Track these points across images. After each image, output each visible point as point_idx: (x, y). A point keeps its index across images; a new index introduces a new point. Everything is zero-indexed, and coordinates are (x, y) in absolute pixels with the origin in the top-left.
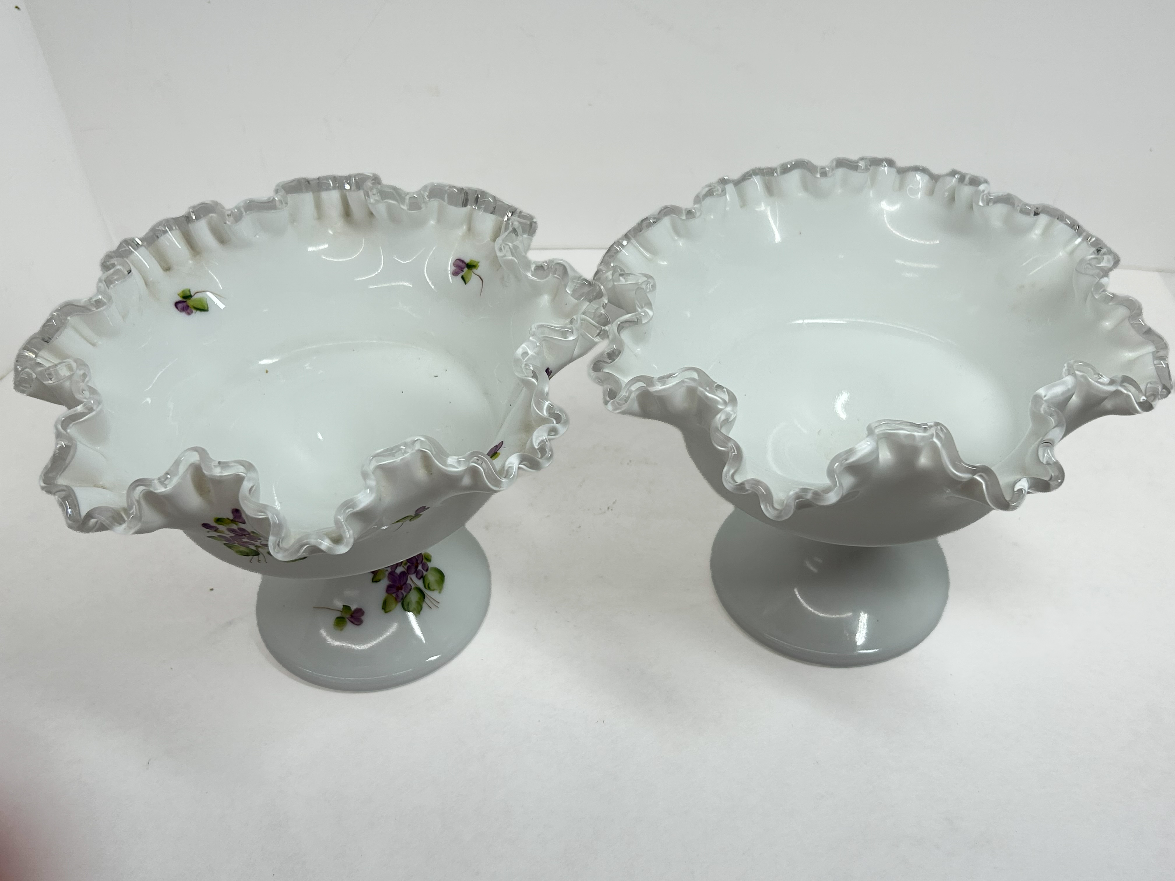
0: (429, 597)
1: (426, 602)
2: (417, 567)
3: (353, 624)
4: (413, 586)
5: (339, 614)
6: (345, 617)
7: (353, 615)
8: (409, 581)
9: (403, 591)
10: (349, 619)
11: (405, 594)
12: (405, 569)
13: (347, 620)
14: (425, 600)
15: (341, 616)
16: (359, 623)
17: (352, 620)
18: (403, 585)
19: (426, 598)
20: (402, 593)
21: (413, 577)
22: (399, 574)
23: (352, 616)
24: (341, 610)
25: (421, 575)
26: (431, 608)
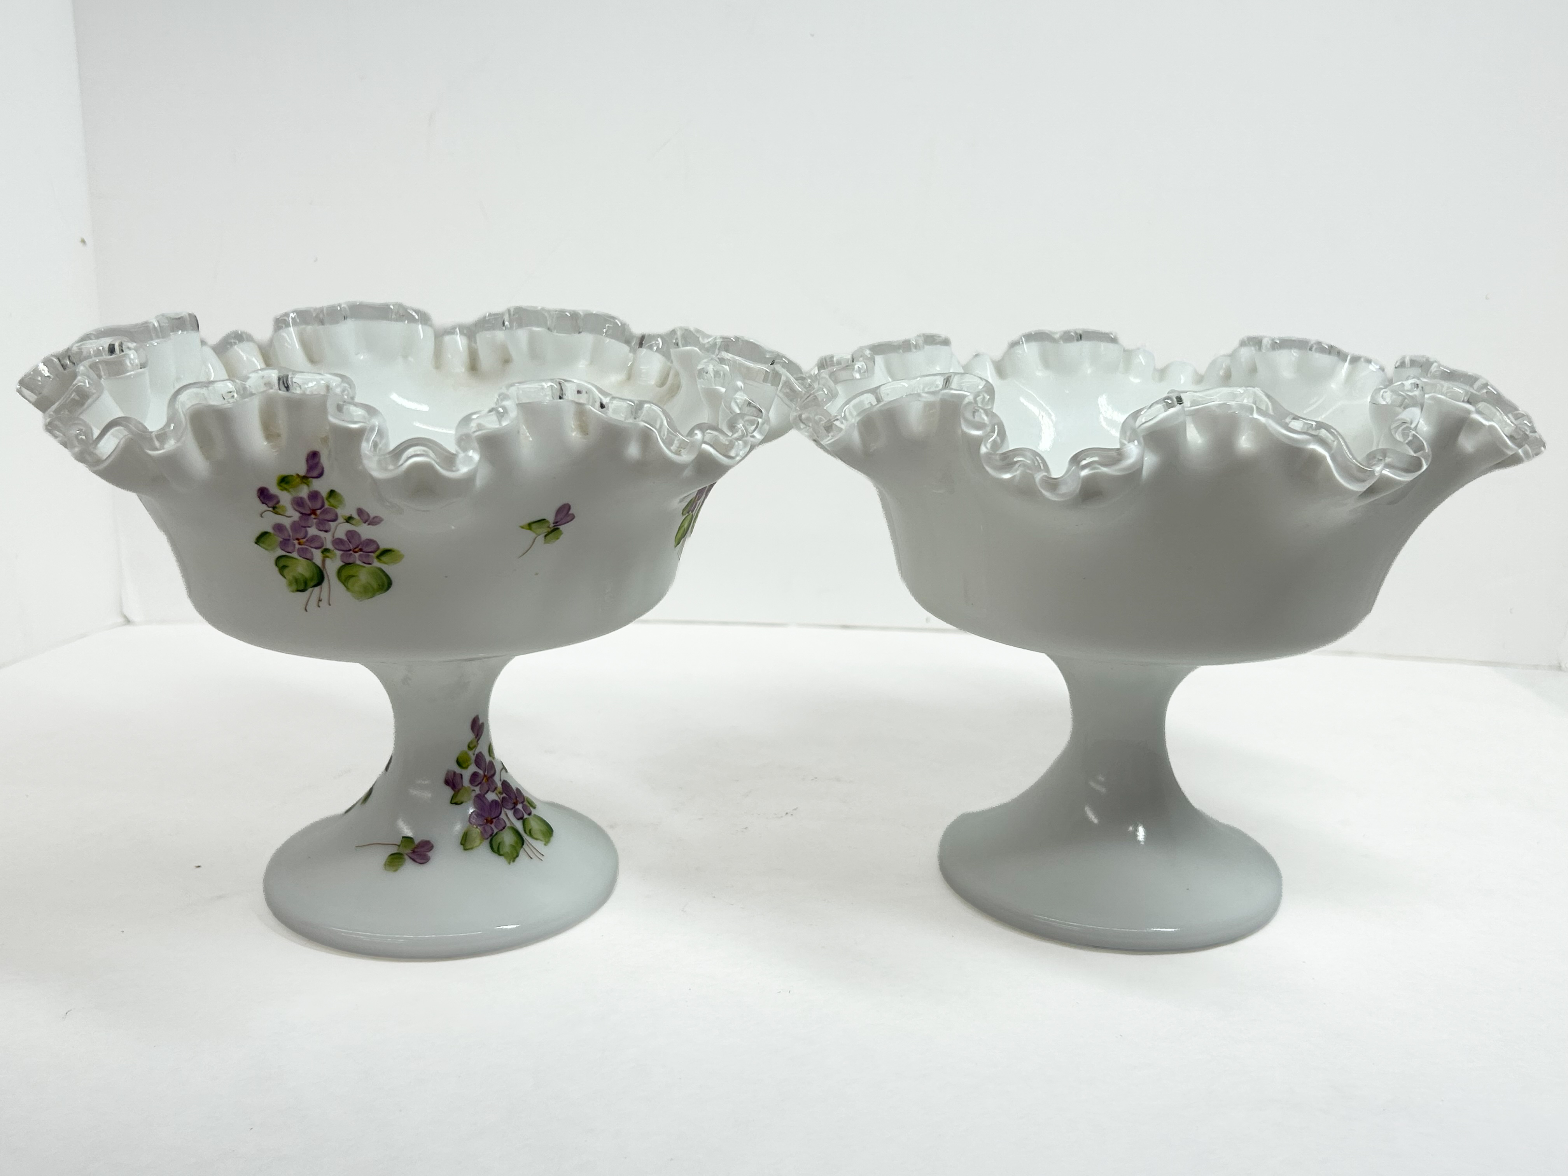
0: (528, 843)
1: (524, 849)
2: (515, 804)
3: (415, 863)
4: (508, 824)
5: (394, 850)
6: (402, 852)
7: (416, 850)
8: (503, 816)
9: (493, 826)
10: (410, 855)
11: (495, 831)
12: (499, 798)
13: (406, 857)
14: (524, 846)
15: (398, 852)
16: (425, 861)
17: (415, 857)
18: (495, 818)
19: (525, 844)
20: (491, 827)
21: (510, 813)
22: (490, 802)
23: (414, 852)
24: (399, 844)
25: (521, 816)
26: (531, 858)
